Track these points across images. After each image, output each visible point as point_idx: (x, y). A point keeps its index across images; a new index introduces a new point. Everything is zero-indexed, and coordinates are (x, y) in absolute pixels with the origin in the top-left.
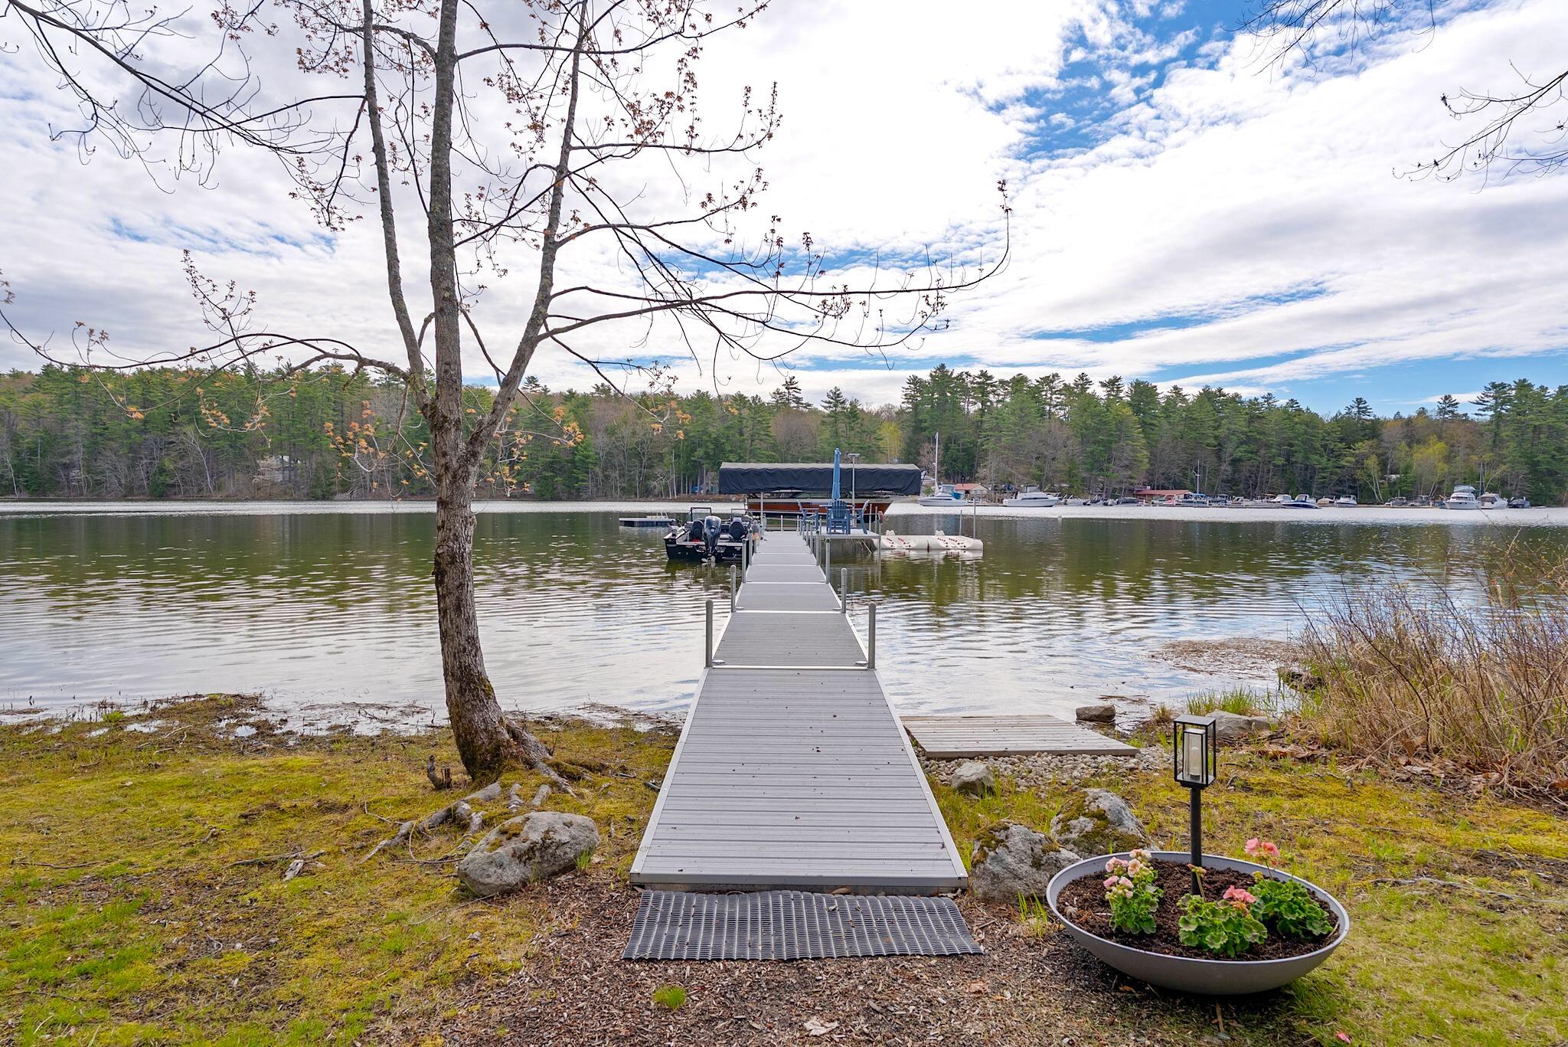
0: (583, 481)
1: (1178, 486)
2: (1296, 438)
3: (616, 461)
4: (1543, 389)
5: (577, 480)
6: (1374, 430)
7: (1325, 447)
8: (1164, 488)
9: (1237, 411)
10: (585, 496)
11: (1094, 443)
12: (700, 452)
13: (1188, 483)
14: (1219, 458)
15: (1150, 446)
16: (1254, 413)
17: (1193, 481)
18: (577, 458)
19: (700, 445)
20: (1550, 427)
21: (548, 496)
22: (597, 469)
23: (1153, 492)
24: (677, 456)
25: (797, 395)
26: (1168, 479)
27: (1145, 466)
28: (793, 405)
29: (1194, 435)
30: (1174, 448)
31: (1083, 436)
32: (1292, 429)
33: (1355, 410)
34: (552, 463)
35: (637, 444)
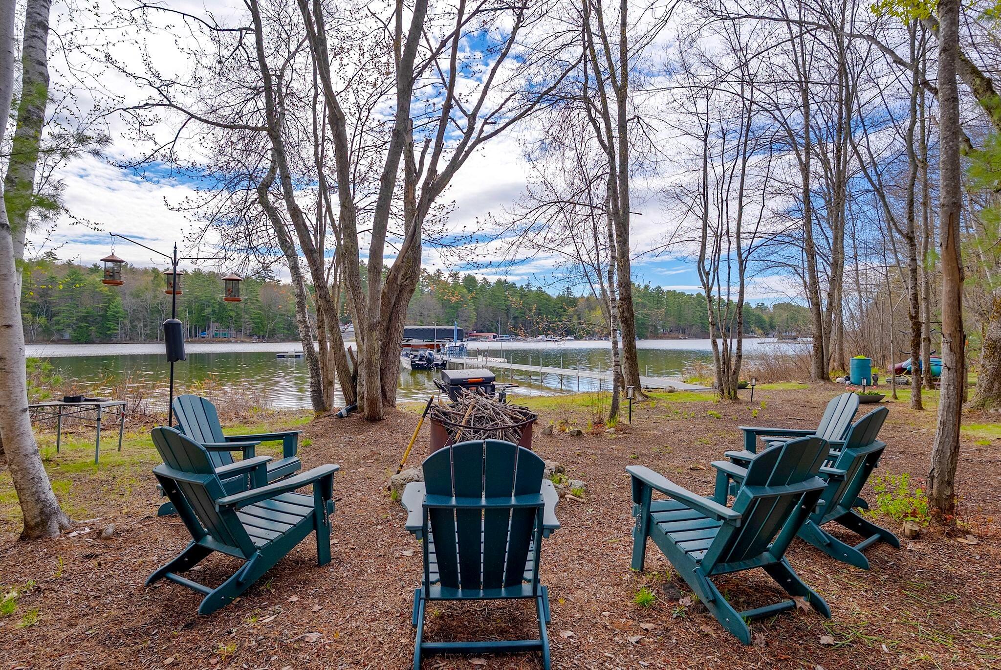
0: (115, 329)
1: (489, 331)
2: (542, 306)
3: (141, 316)
4: (639, 286)
5: (109, 329)
6: (573, 302)
7: (554, 311)
8: (482, 332)
9: (515, 292)
10: (115, 340)
11: (450, 307)
12: (208, 310)
13: (493, 329)
14: (508, 315)
15: (476, 310)
16: (523, 294)
17: (496, 328)
18: (109, 313)
19: (208, 306)
20: (642, 303)
21: (83, 340)
22: (127, 322)
23: (478, 334)
24: (190, 313)
25: (270, 274)
26: (484, 327)
27: (474, 320)
28: (268, 280)
29: (496, 304)
30: (487, 311)
31: (443, 304)
32: (540, 302)
33: (566, 293)
34: (86, 317)
35: (158, 304)
